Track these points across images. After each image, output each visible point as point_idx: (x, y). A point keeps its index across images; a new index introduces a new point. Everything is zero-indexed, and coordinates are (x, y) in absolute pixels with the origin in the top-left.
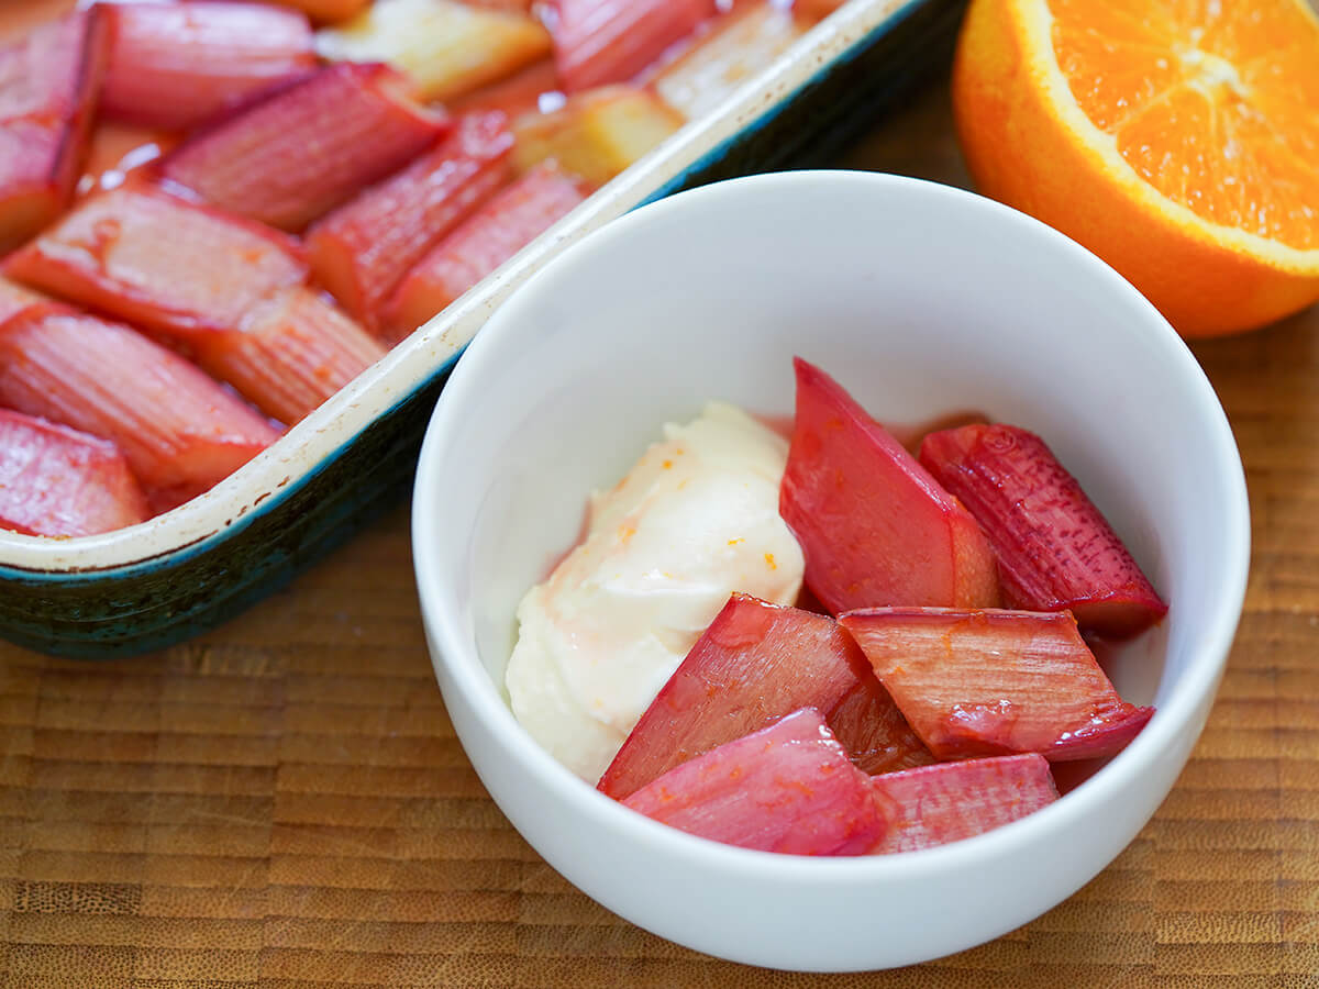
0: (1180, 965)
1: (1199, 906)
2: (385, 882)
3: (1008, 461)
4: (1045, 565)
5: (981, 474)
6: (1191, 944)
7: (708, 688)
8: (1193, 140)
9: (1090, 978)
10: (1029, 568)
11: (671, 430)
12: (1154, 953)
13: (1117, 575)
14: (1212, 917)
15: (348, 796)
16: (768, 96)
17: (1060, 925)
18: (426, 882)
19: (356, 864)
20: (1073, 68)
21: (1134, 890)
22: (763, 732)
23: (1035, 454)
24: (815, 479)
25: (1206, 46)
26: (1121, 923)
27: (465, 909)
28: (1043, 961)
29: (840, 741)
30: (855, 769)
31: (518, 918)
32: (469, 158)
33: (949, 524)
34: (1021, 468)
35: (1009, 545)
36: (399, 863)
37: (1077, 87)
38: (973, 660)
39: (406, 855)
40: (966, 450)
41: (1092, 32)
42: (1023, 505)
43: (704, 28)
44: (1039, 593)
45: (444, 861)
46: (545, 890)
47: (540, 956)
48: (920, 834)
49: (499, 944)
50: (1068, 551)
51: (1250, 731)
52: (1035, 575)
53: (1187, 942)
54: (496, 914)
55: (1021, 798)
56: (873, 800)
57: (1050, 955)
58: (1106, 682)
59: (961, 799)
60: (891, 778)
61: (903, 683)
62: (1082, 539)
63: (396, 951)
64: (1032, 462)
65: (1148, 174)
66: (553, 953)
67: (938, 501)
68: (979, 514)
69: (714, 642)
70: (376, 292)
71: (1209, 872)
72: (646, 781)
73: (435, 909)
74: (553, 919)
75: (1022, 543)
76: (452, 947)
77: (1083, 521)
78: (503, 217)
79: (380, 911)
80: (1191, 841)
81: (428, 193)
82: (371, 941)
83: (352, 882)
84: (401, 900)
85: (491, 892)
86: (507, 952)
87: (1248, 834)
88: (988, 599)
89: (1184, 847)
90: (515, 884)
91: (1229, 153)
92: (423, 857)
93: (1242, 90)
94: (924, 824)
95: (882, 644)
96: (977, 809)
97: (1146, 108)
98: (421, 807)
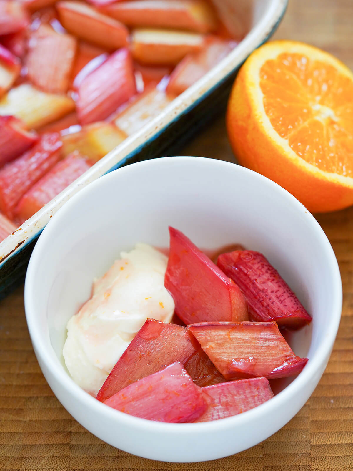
0: (320, 453)
1: (327, 430)
2: (20, 430)
3: (250, 264)
4: (265, 304)
5: (240, 270)
6: (324, 445)
7: (139, 355)
8: (317, 140)
9: (286, 459)
10: (259, 305)
11: (124, 255)
12: (310, 448)
13: (293, 307)
14: (332, 434)
15: (5, 397)
16: (156, 128)
17: (275, 439)
18: (35, 429)
19: (9, 423)
20: (271, 114)
21: (302, 424)
22: (160, 372)
23: (261, 261)
24: (178, 272)
25: (322, 103)
26: (298, 437)
27: (50, 439)
28: (268, 453)
29: (189, 374)
30: (195, 385)
31: (70, 442)
32: (46, 152)
33: (229, 290)
34: (256, 267)
35: (252, 296)
36: (25, 422)
37: (273, 121)
38: (239, 342)
39: (28, 419)
40: (234, 260)
41: (278, 100)
42: (256, 281)
43: (133, 99)
44: (263, 314)
45: (42, 420)
46: (80, 431)
47: (79, 456)
48: (220, 409)
49: (63, 452)
50: (274, 298)
51: (345, 362)
52: (262, 308)
53: (323, 444)
54: (62, 441)
55: (258, 394)
56: (202, 397)
57: (271, 450)
58: (289, 348)
59: (236, 395)
60: (209, 388)
61: (212, 352)
62: (279, 294)
63: (25, 456)
64: (259, 265)
65: (301, 154)
66: (83, 455)
67: (224, 281)
68: (240, 284)
69: (141, 337)
70: (11, 204)
71: (330, 416)
72: (116, 392)
73: (39, 439)
74: (83, 442)
75: (256, 295)
76: (46, 454)
77: (279, 286)
78: (59, 174)
79: (18, 441)
80: (323, 405)
81: (30, 165)
82: (15, 452)
83: (7, 430)
84: (26, 437)
85: (60, 432)
86: (66, 455)
87: (344, 402)
88: (244, 317)
89: (320, 407)
90: (69, 429)
91: (331, 144)
92: (34, 419)
93: (336, 119)
94: (222, 405)
95: (204, 337)
96: (242, 399)
97: (299, 128)
98: (33, 400)
